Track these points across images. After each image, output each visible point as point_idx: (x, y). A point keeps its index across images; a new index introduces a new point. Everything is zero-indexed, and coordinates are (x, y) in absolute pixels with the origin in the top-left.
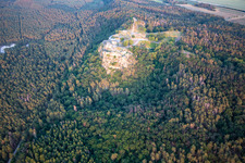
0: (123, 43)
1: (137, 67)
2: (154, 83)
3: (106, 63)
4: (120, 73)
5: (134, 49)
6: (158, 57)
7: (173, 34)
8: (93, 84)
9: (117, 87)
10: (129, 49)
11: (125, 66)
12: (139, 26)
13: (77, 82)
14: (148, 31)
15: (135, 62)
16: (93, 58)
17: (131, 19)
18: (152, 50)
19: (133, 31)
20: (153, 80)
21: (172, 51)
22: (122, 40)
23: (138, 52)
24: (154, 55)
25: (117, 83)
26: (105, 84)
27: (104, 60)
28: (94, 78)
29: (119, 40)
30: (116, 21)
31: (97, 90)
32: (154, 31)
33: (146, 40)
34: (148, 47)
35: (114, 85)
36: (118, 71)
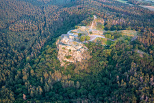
0: (80, 38)
1: (90, 62)
2: (105, 79)
3: (61, 56)
4: (73, 66)
5: (89, 45)
6: (113, 54)
7: (130, 33)
8: (46, 75)
9: (69, 80)
10: (85, 44)
11: (79, 60)
12: (99, 23)
13: (32, 71)
14: (106, 29)
15: (90, 57)
16: (50, 50)
17: (91, 16)
18: (108, 47)
19: (92, 27)
21: (126, 50)
22: (80, 35)
23: (94, 48)
24: (109, 52)
25: (69, 76)
26: (57, 76)
27: (60, 53)
28: (48, 69)
29: (76, 35)
30: (78, 17)
31: (49, 81)
32: (112, 29)
33: (103, 37)
34: (104, 44)
35: (66, 77)
36: (71, 64)
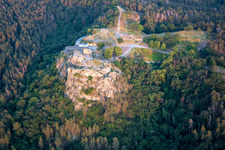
0: (103, 52)
1: (131, 96)
2: (165, 127)
3: (74, 90)
4: (100, 108)
5: (123, 64)
6: (169, 78)
7: (192, 36)
8: (48, 131)
9: (96, 135)
10: (115, 64)
11: (110, 95)
12: (130, 21)
13: (16, 126)
14: (147, 31)
15: (127, 87)
16: (47, 80)
17: (114, 9)
18: (157, 66)
19: (118, 29)
20: (162, 121)
21: (194, 68)
22: (101, 46)
23: (131, 69)
24: (162, 74)
25: (96, 128)
26: (72, 130)
27: (69, 83)
28: (51, 119)
29: (94, 46)
31: (58, 143)
32: (157, 31)
33: (145, 47)
34: (148, 60)
35: (90, 132)
36: (96, 105)
